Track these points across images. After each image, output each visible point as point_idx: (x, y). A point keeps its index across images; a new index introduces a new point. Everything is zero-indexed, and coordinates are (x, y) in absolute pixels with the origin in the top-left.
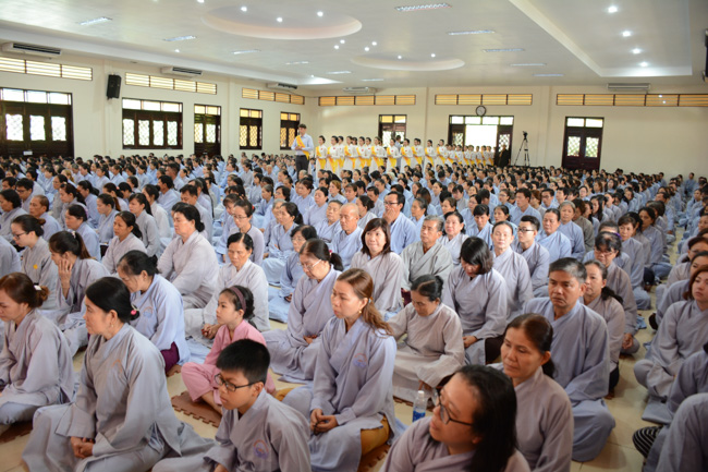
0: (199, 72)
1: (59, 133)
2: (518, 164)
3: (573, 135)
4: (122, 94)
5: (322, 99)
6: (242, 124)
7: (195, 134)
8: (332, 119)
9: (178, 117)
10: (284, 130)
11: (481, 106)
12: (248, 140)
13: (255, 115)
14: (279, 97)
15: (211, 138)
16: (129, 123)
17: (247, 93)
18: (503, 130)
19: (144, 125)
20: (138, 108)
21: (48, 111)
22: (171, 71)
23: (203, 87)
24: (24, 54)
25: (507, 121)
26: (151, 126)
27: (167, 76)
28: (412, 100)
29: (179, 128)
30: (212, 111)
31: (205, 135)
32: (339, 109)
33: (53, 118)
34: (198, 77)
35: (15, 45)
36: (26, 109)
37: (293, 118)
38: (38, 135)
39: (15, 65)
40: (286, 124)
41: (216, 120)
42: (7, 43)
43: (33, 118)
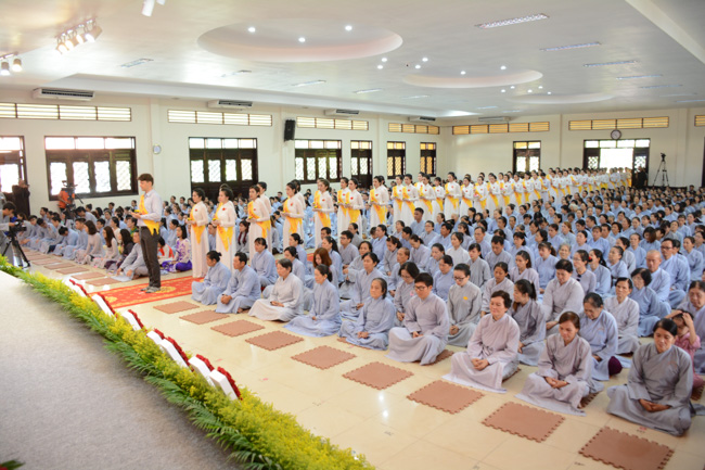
0: (357, 113)
1: (247, 175)
2: (656, 185)
4: (296, 137)
5: (456, 129)
6: (389, 155)
7: (351, 167)
8: (465, 147)
9: (338, 153)
10: (423, 158)
11: (616, 130)
12: (394, 170)
13: (399, 147)
14: (419, 129)
15: (364, 171)
16: (300, 160)
17: (392, 127)
18: (638, 152)
19: (311, 161)
20: (306, 147)
21: (238, 155)
22: (334, 112)
23: (357, 125)
24: (222, 108)
25: (643, 144)
26: (317, 163)
27: (330, 117)
28: (545, 127)
29: (338, 162)
30: (365, 146)
31: (359, 168)
32: (472, 137)
33: (242, 161)
34: (353, 116)
35: (221, 102)
36: (223, 155)
37: (430, 147)
38: (231, 176)
39: (216, 117)
40: (424, 153)
41: (368, 154)
42: (213, 101)
43: (228, 161)
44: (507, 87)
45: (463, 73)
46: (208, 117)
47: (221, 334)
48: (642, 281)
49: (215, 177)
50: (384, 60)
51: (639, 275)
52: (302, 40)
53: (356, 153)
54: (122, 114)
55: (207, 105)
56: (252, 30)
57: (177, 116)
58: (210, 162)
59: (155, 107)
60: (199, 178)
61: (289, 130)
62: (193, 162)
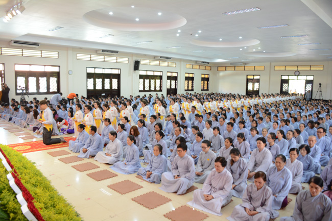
0: (170, 58)
1: (115, 86)
2: (316, 98)
4: (140, 69)
5: (219, 68)
6: (186, 80)
7: (167, 84)
8: (224, 77)
9: (161, 78)
10: (203, 82)
11: (297, 71)
12: (188, 87)
13: (191, 76)
14: (201, 67)
15: (173, 87)
16: (142, 80)
17: (188, 66)
18: (308, 82)
19: (147, 81)
20: (145, 74)
21: (111, 76)
22: (159, 58)
23: (170, 64)
24: (104, 54)
25: (311, 78)
26: (150, 82)
27: (157, 60)
28: (262, 68)
29: (161, 82)
30: (174, 75)
31: (171, 85)
32: (227, 72)
33: (113, 80)
34: (169, 60)
35: (103, 51)
36: (103, 76)
37: (206, 76)
38: (107, 87)
39: (101, 58)
40: (203, 79)
41: (175, 78)
42: (99, 50)
43: (106, 80)
44: (243, 48)
45: (221, 40)
46: (95, 58)
47: (75, 170)
48: (306, 152)
49: (99, 87)
50: (179, 31)
51: (304, 149)
52: (137, 20)
53: (169, 78)
54: (54, 54)
55: (96, 52)
56: (111, 13)
57: (81, 56)
58: (97, 80)
59: (70, 52)
60: (91, 87)
61: (137, 65)
62: (88, 79)
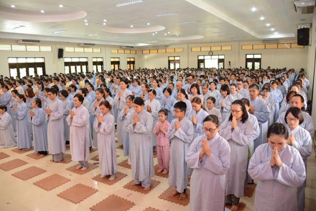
0: (94, 45)
3: (249, 62)
4: (64, 56)
5: (144, 51)
6: (112, 64)
8: (148, 59)
9: (86, 64)
10: (129, 65)
11: (211, 51)
13: (117, 60)
14: (126, 51)
15: (100, 71)
16: (67, 68)
17: (113, 51)
18: (220, 61)
19: (73, 68)
20: (70, 61)
21: (35, 65)
22: (83, 45)
23: (95, 50)
24: (26, 43)
25: (222, 57)
26: (76, 68)
27: (81, 47)
28: (181, 50)
29: (87, 68)
30: (100, 60)
32: (151, 55)
33: (37, 68)
35: (23, 41)
36: (27, 66)
37: (132, 60)
39: (22, 48)
40: (129, 63)
41: (101, 63)
42: (19, 40)
43: (30, 69)
45: (132, 26)
46: (17, 48)
50: (86, 21)
52: (43, 11)
53: (95, 63)
55: (17, 42)
58: (20, 69)
61: (61, 53)
62: (11, 69)
